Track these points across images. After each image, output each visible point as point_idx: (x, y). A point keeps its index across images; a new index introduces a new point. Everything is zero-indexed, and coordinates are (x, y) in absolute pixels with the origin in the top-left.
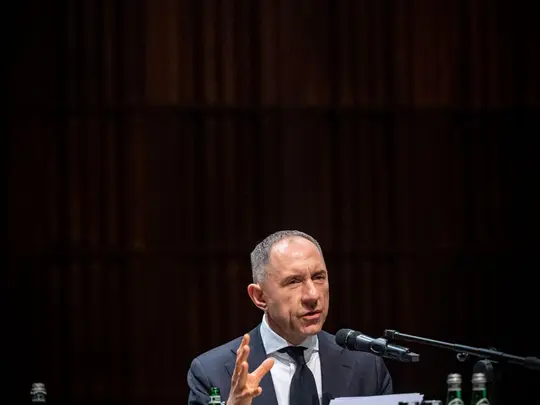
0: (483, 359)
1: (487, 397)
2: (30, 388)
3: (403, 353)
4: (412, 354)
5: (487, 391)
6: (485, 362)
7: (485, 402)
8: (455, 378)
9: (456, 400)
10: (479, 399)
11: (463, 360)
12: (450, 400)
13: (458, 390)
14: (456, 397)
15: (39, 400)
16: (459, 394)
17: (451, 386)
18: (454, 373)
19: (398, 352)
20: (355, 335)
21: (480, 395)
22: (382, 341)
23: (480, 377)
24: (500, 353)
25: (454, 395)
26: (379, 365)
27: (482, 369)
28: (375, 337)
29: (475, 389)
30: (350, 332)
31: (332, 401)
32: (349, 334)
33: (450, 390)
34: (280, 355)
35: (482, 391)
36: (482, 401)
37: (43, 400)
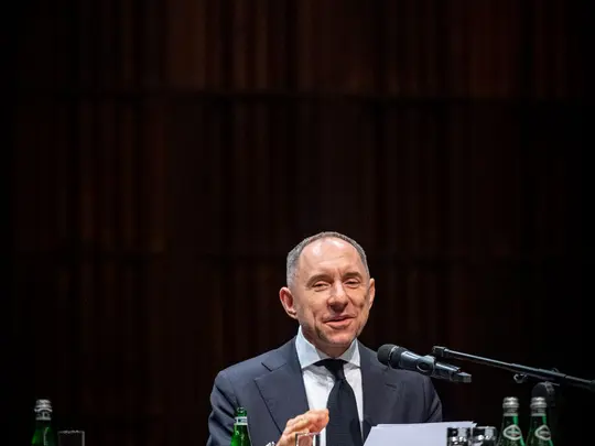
0: (544, 381)
1: (548, 425)
2: (34, 404)
3: (454, 373)
4: (463, 374)
5: (547, 416)
6: (546, 384)
7: (545, 430)
8: (511, 402)
9: (513, 426)
10: (538, 426)
11: (521, 382)
12: (505, 427)
13: (515, 415)
14: (512, 423)
15: (44, 418)
16: (515, 420)
17: (507, 410)
18: (510, 396)
19: (447, 371)
20: (399, 352)
21: (539, 421)
22: (429, 359)
23: (539, 402)
24: (563, 375)
25: (510, 421)
26: (427, 387)
27: (542, 393)
28: (422, 355)
29: (534, 415)
30: (394, 348)
31: (373, 428)
32: (393, 350)
33: (506, 415)
34: (316, 368)
35: (540, 418)
36: (541, 428)
37: (48, 419)
